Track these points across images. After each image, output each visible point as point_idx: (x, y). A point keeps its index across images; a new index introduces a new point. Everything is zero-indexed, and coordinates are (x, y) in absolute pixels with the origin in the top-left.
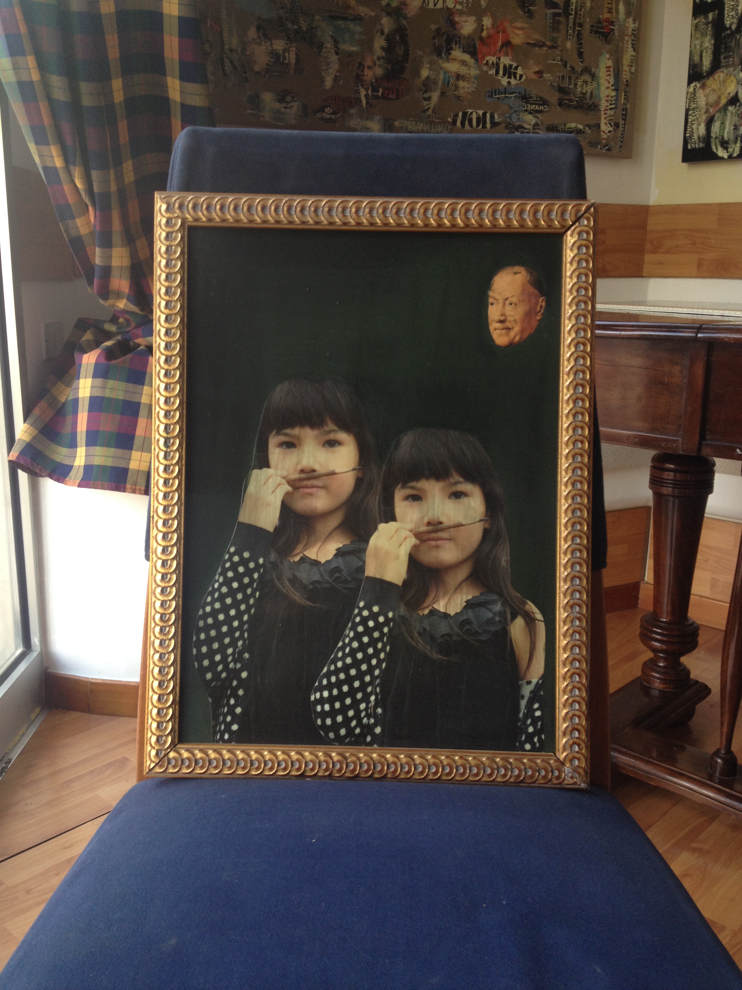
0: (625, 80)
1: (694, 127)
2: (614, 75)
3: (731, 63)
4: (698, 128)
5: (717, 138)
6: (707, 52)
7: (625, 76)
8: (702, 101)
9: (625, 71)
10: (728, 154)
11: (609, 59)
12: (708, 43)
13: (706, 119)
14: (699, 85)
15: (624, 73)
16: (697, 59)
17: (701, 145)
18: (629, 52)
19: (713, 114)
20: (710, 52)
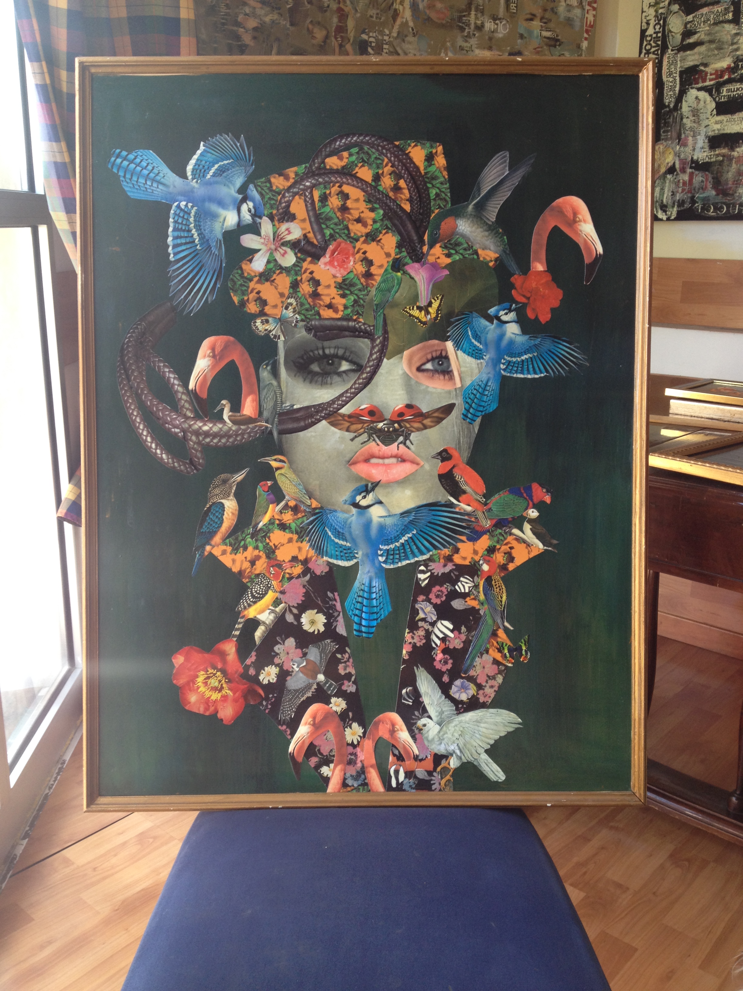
3: (669, 136)
5: (657, 202)
10: (667, 216)
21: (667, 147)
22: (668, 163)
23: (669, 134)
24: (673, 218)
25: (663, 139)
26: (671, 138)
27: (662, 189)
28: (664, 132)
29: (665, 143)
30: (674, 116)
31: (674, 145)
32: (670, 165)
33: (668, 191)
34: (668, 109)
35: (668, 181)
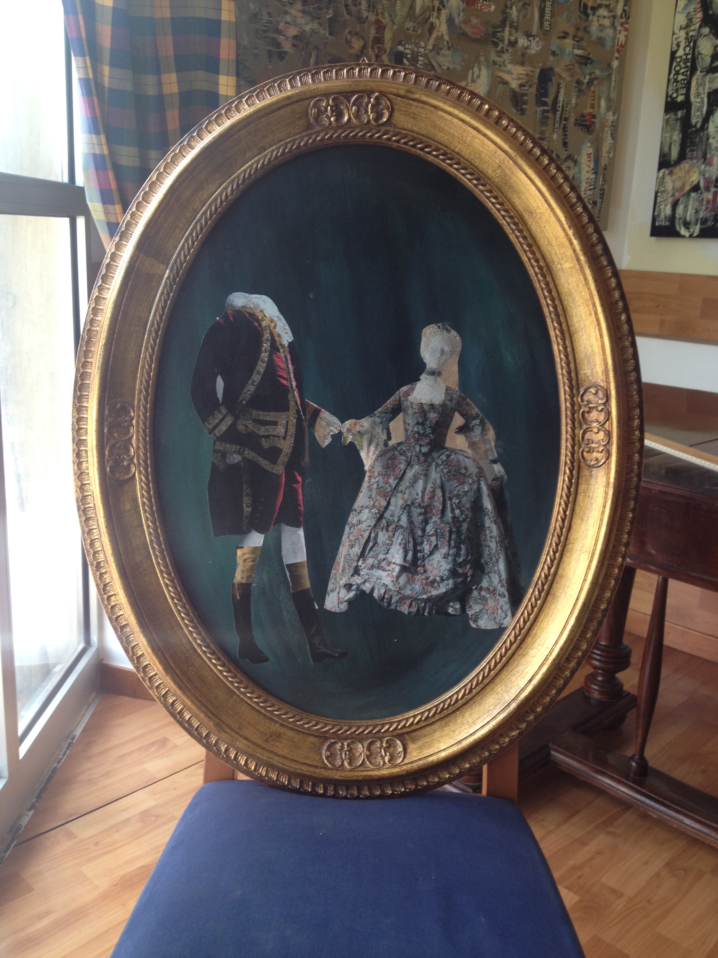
0: (604, 165)
1: (662, 207)
2: (594, 161)
3: (695, 156)
4: (665, 209)
5: (680, 219)
6: (675, 144)
7: (604, 161)
8: (669, 185)
9: (604, 157)
10: (690, 233)
11: (590, 147)
12: (677, 137)
13: (672, 202)
14: (667, 172)
15: (603, 159)
16: (666, 149)
17: (667, 223)
18: (608, 141)
19: (678, 198)
20: (678, 144)
21: (692, 166)
22: (693, 182)
23: (695, 153)
24: (695, 235)
25: (688, 158)
26: (696, 157)
27: (686, 207)
28: (690, 151)
29: (690, 162)
30: (700, 136)
31: (699, 164)
32: (694, 183)
33: (692, 208)
34: (694, 129)
35: (691, 200)
